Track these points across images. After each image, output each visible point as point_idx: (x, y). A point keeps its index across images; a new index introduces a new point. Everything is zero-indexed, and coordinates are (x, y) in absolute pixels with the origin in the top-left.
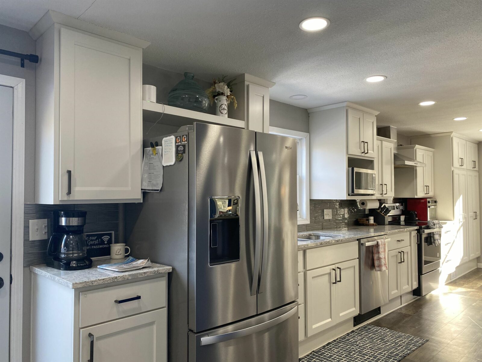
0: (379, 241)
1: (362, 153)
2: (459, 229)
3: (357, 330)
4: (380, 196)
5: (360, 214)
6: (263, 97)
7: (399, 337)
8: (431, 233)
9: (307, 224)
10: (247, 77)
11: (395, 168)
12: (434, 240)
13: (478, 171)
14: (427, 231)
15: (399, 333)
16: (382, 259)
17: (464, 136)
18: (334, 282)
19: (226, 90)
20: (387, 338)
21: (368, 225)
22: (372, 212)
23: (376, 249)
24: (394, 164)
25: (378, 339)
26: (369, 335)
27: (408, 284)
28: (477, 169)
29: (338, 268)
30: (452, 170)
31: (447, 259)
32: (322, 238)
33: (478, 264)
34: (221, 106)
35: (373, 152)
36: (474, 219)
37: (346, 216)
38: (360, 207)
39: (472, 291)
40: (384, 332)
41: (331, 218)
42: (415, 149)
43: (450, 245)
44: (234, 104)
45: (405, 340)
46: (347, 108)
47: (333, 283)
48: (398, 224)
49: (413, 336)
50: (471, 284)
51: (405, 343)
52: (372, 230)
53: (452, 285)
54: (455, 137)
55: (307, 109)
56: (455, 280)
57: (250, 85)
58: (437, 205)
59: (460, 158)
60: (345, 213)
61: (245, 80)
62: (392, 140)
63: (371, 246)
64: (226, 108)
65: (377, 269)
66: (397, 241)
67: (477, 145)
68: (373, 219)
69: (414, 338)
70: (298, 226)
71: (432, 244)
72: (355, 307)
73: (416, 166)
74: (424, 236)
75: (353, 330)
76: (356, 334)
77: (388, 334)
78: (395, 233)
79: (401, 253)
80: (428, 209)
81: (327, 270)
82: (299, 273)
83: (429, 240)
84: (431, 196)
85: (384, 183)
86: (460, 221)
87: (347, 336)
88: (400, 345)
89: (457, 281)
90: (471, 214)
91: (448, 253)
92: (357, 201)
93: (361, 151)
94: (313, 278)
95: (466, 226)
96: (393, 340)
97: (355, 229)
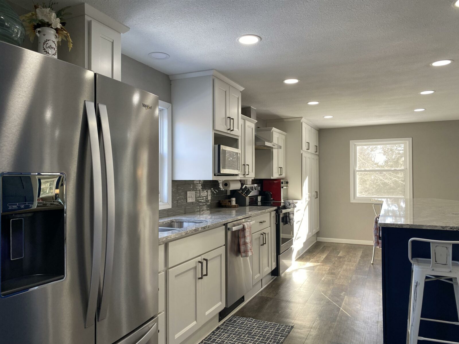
0: (245, 224)
1: (228, 130)
2: (306, 208)
3: (222, 325)
4: (243, 176)
5: (222, 195)
6: (113, 43)
7: (266, 327)
8: (286, 213)
9: (168, 209)
10: (88, 9)
11: (256, 149)
12: (290, 219)
13: (318, 155)
14: (284, 211)
15: (265, 322)
16: (248, 243)
17: (310, 122)
18: (200, 276)
19: (54, 20)
20: (254, 331)
21: (231, 207)
22: (234, 193)
23: (242, 233)
24: (255, 145)
25: (246, 334)
26: (235, 330)
27: (268, 266)
28: (317, 153)
29: (204, 259)
30: (301, 152)
31: (297, 237)
32: (185, 224)
33: (317, 238)
34: (46, 43)
35: (237, 130)
36: (316, 198)
37: (209, 198)
38: (222, 188)
39: (318, 265)
40: (250, 324)
41: (194, 201)
42: (271, 131)
43: (299, 223)
44: (69, 43)
45: (272, 330)
46: (214, 77)
47: (199, 278)
48: (256, 205)
49: (279, 324)
50: (315, 258)
51: (272, 334)
52: (234, 212)
53: (301, 261)
54: (304, 122)
55: (168, 76)
56: (302, 255)
57: (92, 21)
58: (288, 186)
59: (307, 142)
60: (207, 194)
61: (85, 13)
62: (252, 119)
63: (237, 230)
64: (55, 47)
65: (243, 254)
66: (260, 222)
67: (317, 132)
68: (235, 200)
69: (280, 326)
70: (160, 211)
71: (287, 223)
72: (221, 301)
73: (272, 148)
74: (281, 216)
75: (218, 326)
76: (222, 330)
77: (254, 325)
78: (258, 214)
79: (263, 235)
80: (282, 189)
81: (192, 264)
82: (159, 273)
83: (285, 220)
84: (283, 177)
85: (246, 163)
86: (307, 200)
87: (212, 335)
88: (268, 338)
89: (304, 256)
90: (314, 193)
91: (298, 231)
92: (219, 182)
93: (227, 128)
94: (176, 276)
95: (310, 204)
96: (260, 332)
97: (219, 211)
